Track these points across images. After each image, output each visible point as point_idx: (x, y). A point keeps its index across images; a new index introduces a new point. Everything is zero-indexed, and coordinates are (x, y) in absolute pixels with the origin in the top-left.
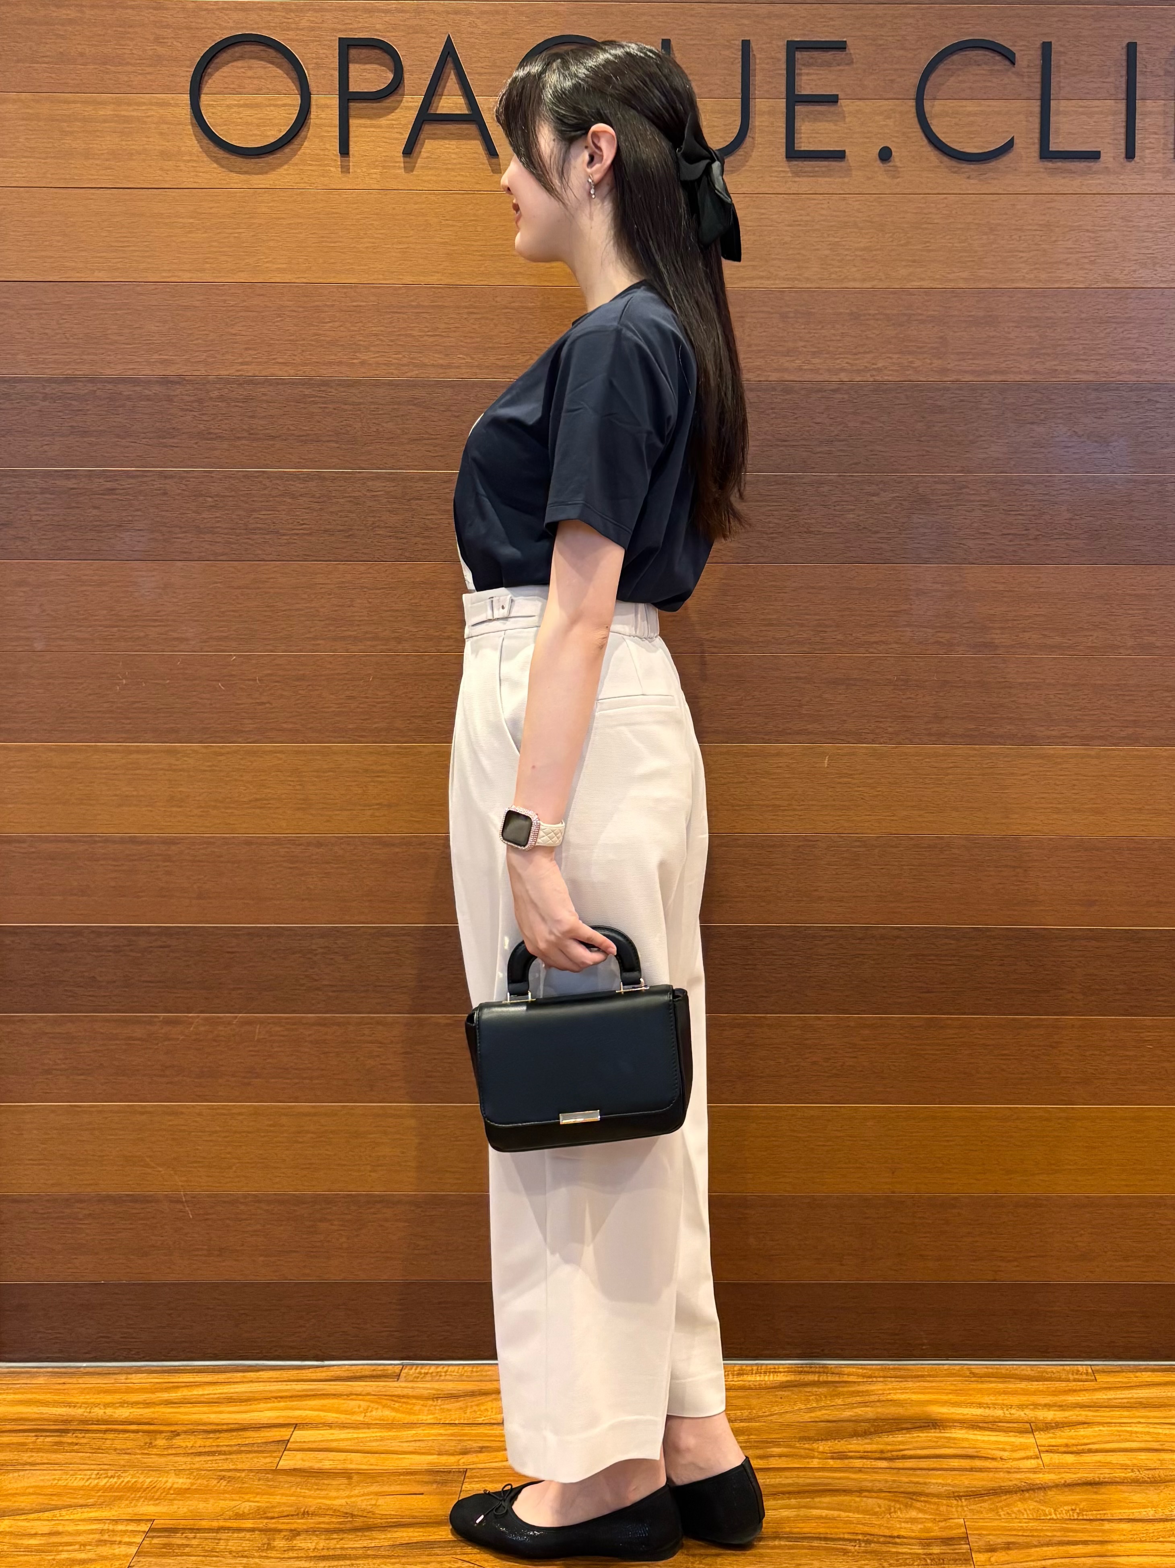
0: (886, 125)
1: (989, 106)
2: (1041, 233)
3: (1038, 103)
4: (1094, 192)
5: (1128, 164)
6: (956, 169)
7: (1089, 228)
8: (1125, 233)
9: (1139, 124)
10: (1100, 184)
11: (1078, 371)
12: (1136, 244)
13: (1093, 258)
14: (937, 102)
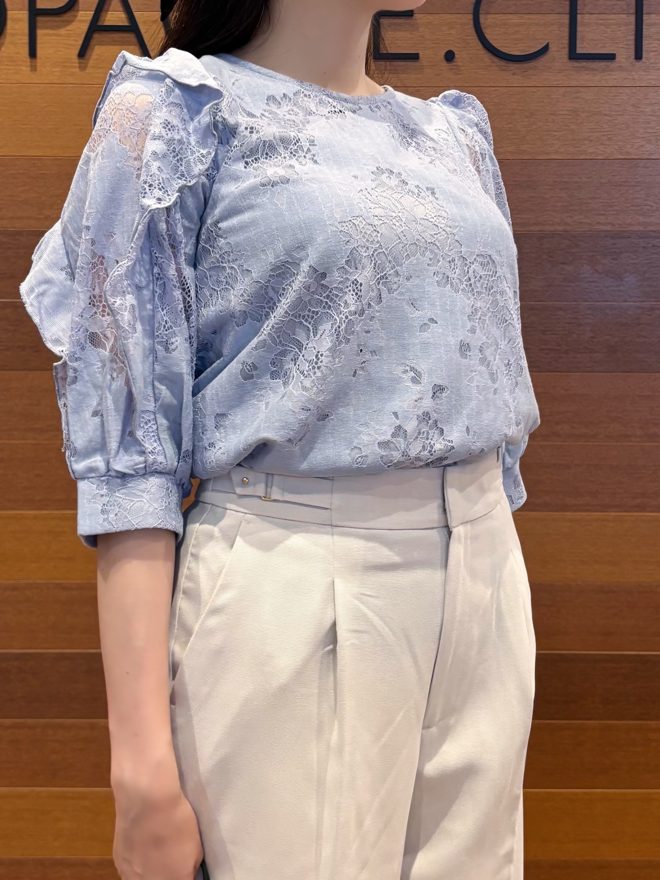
0: (450, 34)
1: (529, 19)
2: (570, 117)
3: (567, 17)
4: (611, 85)
5: (637, 63)
6: (504, 68)
7: (607, 113)
8: (636, 117)
9: (645, 32)
10: (616, 79)
11: (599, 223)
12: (644, 126)
13: (610, 136)
14: (489, 16)
